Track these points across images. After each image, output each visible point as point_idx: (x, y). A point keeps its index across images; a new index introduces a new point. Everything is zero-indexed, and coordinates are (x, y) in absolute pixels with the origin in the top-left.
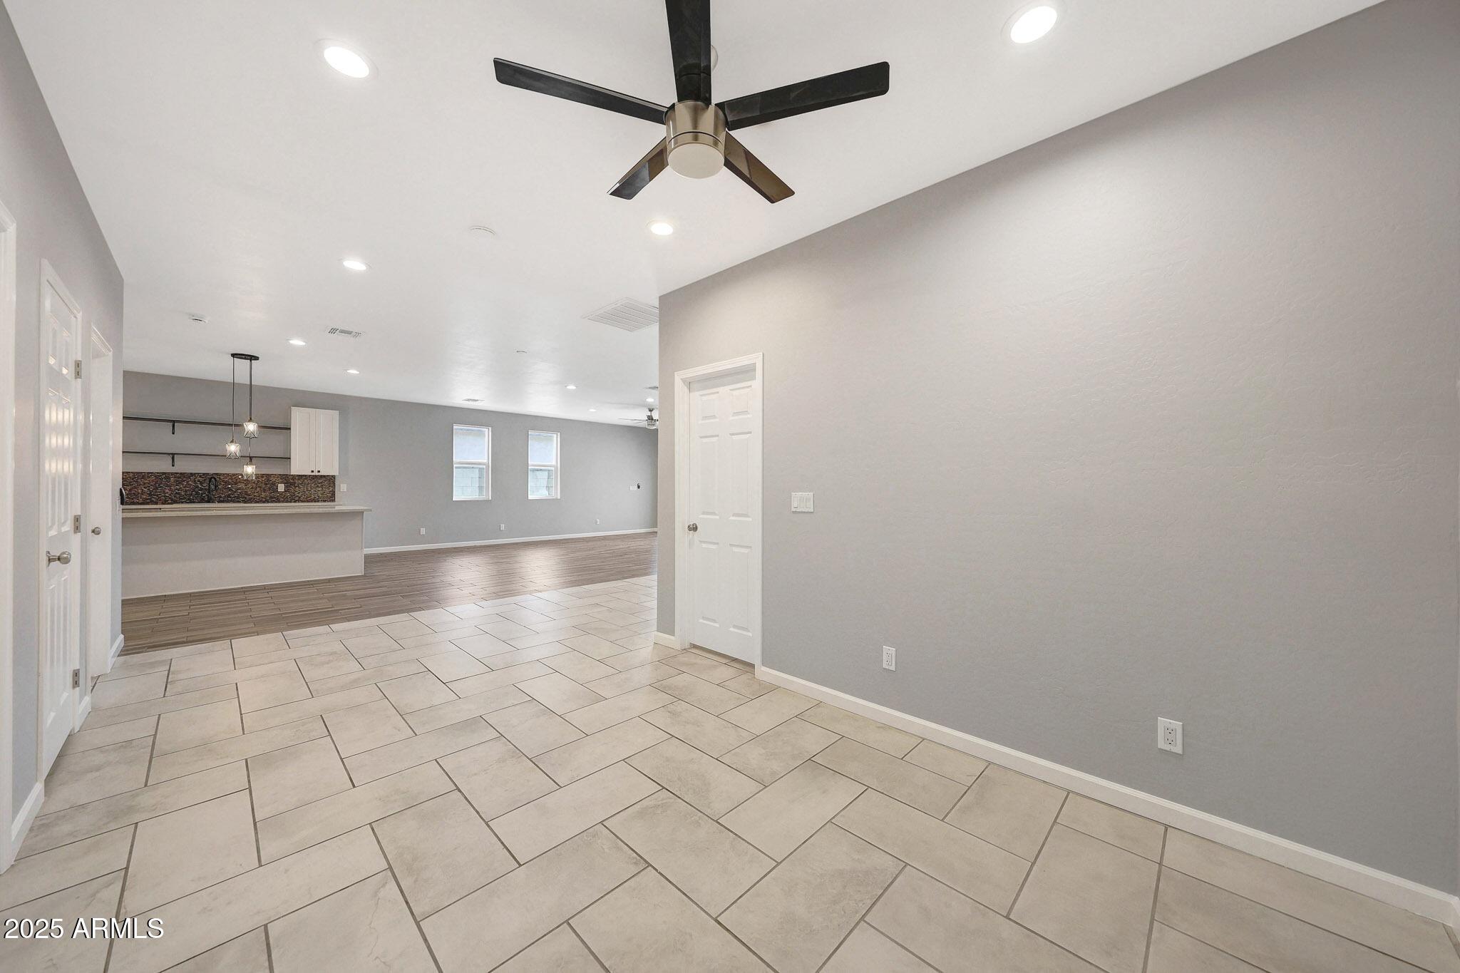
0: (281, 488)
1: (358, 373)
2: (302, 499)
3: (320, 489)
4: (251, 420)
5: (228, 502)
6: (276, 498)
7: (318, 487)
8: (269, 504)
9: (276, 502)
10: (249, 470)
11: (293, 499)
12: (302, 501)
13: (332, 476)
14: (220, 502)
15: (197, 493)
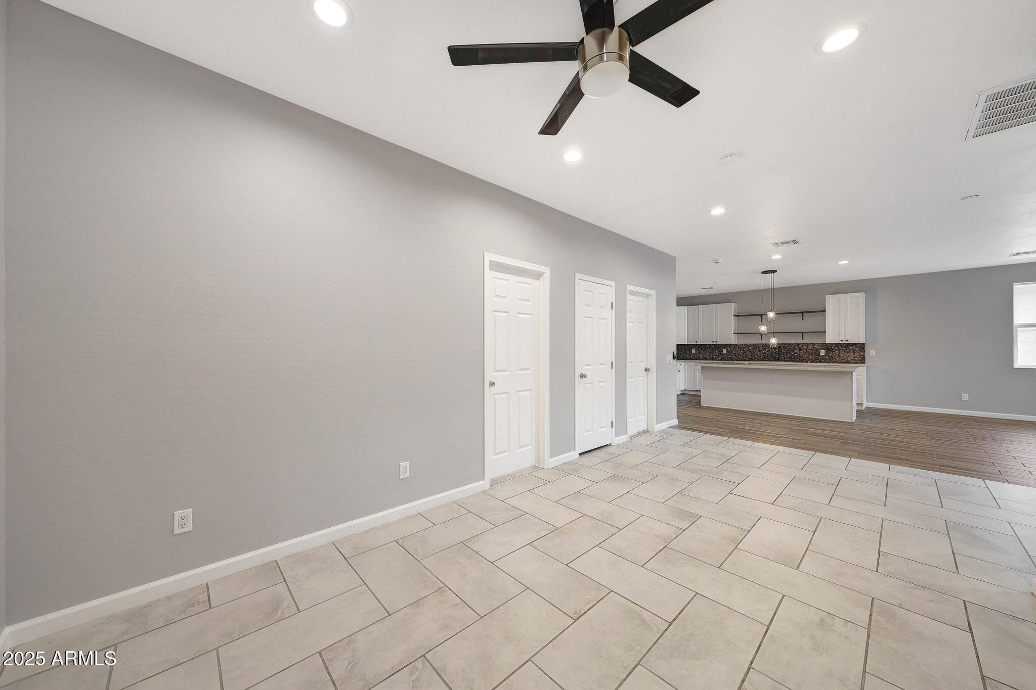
0: (823, 352)
1: (848, 262)
2: (837, 361)
3: (852, 354)
4: (771, 311)
5: (789, 361)
6: (818, 359)
7: (850, 352)
8: (815, 364)
9: (819, 363)
10: (773, 341)
11: (830, 360)
12: (838, 363)
13: (863, 344)
14: (785, 361)
15: (773, 356)
